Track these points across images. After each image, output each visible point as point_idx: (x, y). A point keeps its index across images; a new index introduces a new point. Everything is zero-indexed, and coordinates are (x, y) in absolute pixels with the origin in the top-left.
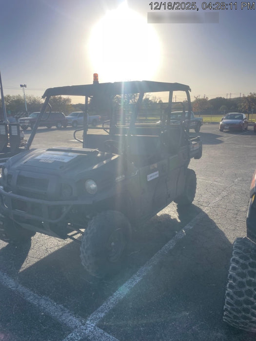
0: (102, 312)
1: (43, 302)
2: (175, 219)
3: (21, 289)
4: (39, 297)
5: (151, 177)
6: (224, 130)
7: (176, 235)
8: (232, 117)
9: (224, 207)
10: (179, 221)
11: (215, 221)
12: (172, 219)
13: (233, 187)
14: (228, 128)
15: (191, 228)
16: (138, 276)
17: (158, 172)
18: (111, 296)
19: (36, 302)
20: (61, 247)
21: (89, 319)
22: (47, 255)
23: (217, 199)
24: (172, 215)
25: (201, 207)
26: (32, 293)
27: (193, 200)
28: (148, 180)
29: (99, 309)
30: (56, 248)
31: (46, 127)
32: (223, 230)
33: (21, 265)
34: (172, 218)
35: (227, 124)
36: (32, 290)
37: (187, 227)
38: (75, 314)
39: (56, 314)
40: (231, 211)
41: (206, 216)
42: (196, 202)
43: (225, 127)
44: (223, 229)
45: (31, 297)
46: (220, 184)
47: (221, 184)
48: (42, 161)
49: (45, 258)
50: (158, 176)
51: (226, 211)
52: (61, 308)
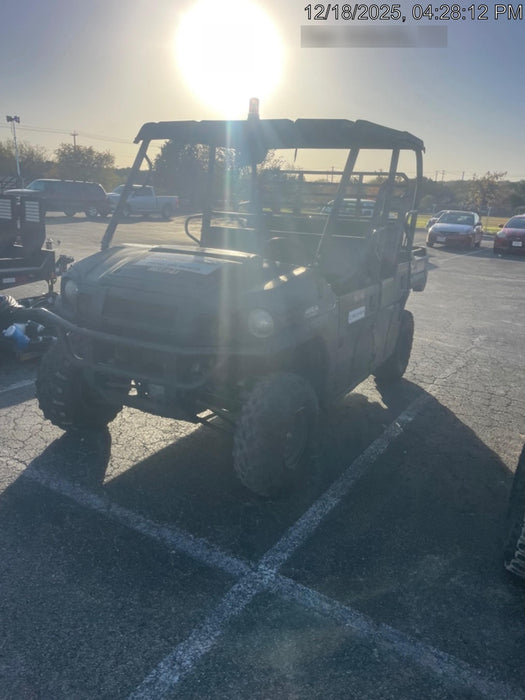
0: (284, 552)
1: (167, 534)
2: (377, 404)
3: (117, 511)
4: (157, 525)
5: (354, 316)
6: (435, 245)
7: (385, 432)
8: (451, 219)
9: (463, 386)
10: (385, 406)
11: (452, 410)
12: (370, 403)
13: (474, 351)
14: (443, 239)
15: (410, 419)
16: (334, 496)
17: (363, 308)
18: (292, 525)
19: (153, 534)
20: (171, 442)
21: (263, 561)
22: (147, 455)
23: (448, 371)
24: (369, 396)
25: (422, 385)
26: (141, 517)
27: (404, 372)
28: (350, 322)
29: (276, 547)
30: (163, 445)
31: (63, 214)
32: (470, 426)
33: (105, 471)
34: (369, 400)
35: (443, 233)
36: (141, 513)
37: (402, 417)
38: (234, 553)
39: (199, 552)
40: (477, 394)
41: (434, 400)
42: (410, 374)
43: (439, 239)
44: (470, 424)
45: (142, 525)
46: (446, 345)
47: (451, 346)
48: (154, 270)
49: (146, 461)
50: (363, 315)
51: (469, 393)
52: (204, 543)
